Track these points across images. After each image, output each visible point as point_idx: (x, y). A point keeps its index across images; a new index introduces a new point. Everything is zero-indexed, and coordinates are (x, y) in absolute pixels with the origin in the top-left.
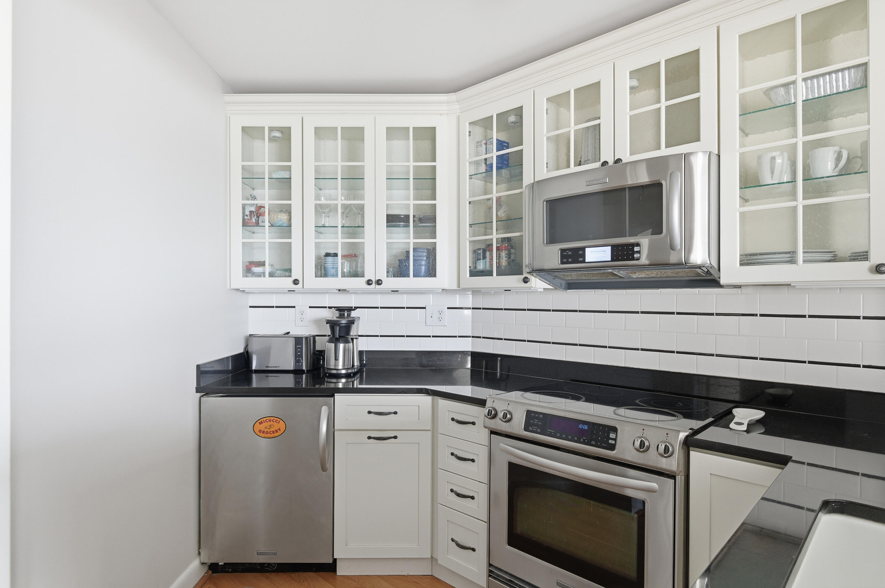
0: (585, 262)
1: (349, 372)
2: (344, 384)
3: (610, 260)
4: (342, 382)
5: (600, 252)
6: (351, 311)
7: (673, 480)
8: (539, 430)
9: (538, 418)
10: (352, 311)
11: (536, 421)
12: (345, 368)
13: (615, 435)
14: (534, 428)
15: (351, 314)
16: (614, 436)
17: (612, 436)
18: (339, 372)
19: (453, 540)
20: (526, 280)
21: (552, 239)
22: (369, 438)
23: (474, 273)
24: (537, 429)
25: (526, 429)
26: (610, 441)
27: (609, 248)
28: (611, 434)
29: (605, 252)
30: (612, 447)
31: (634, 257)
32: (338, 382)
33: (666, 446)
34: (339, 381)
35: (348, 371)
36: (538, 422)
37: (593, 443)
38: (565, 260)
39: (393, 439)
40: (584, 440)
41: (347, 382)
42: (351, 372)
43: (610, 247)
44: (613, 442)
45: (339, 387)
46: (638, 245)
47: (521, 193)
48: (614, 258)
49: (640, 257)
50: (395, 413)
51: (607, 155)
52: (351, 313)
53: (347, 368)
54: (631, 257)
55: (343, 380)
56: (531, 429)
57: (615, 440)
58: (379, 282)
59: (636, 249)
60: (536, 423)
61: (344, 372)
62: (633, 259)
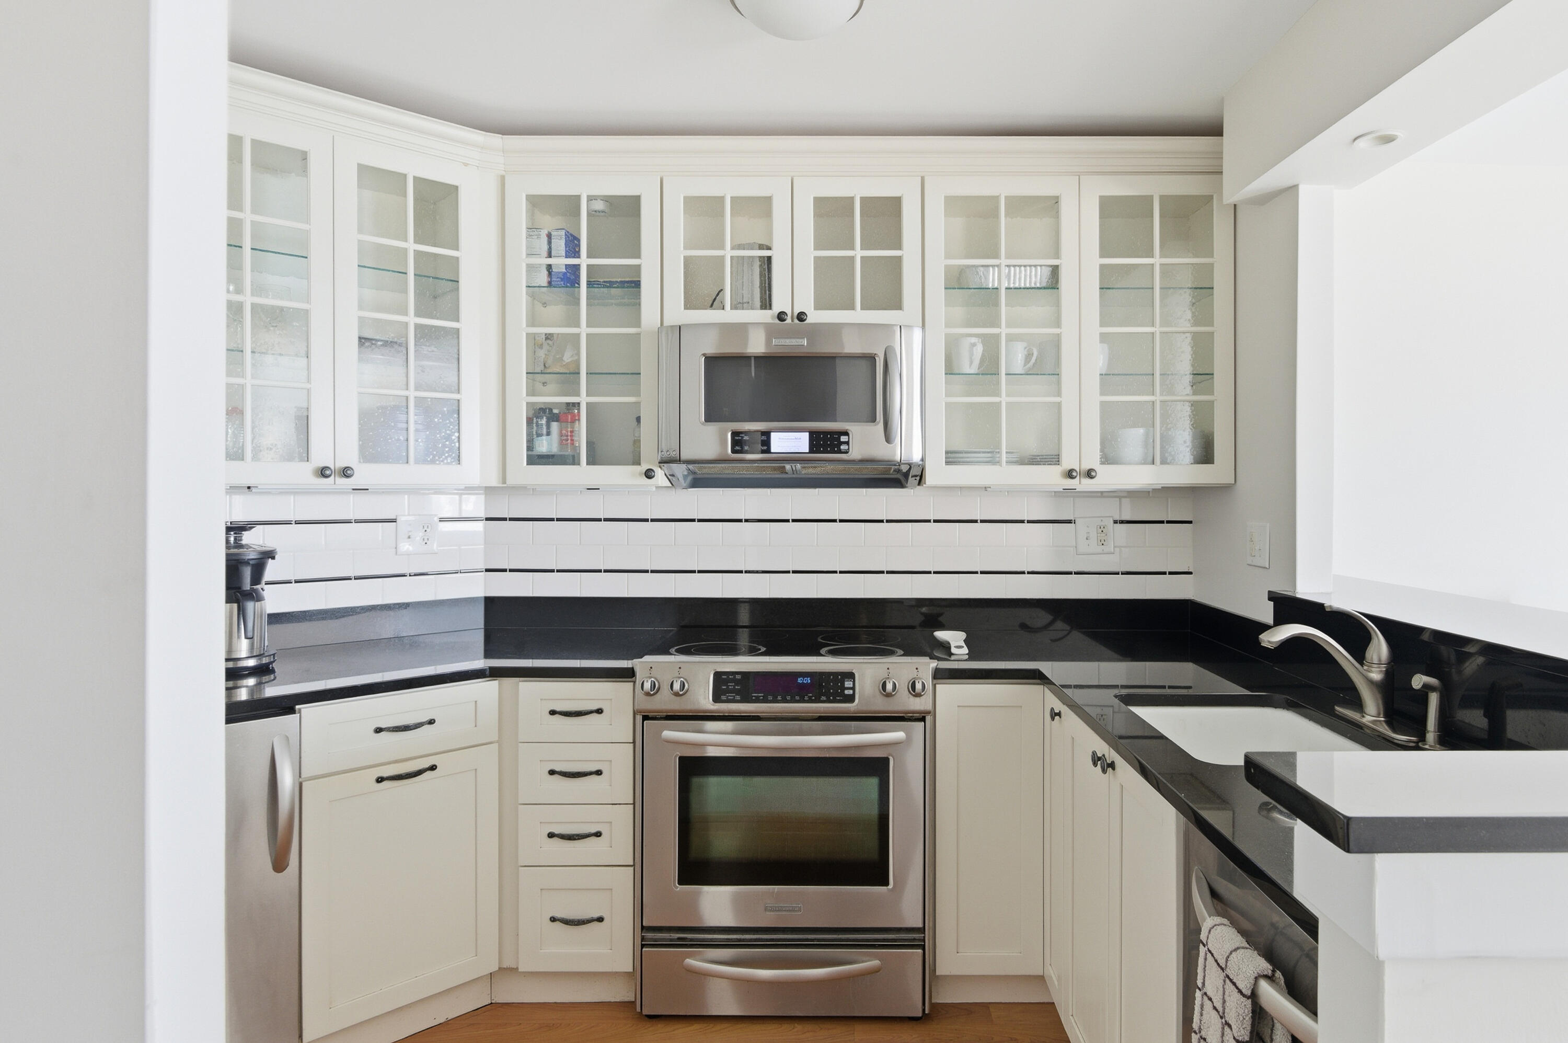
0: (770, 453)
1: (264, 662)
2: (252, 690)
3: (808, 451)
4: (247, 686)
5: (793, 440)
6: (242, 531)
7: (923, 723)
8: (738, 698)
9: (734, 680)
10: (243, 533)
11: (731, 686)
12: (255, 654)
13: (852, 683)
14: (730, 696)
15: (243, 538)
16: (850, 684)
17: (848, 684)
18: (239, 666)
19: (553, 919)
20: (649, 474)
21: (712, 416)
22: (380, 780)
23: (535, 459)
24: (734, 696)
25: (716, 699)
26: (847, 692)
27: (806, 436)
28: (846, 683)
29: (799, 440)
30: (851, 699)
31: (840, 450)
32: (236, 687)
33: (922, 682)
34: (239, 685)
35: (260, 659)
36: (734, 686)
37: (823, 698)
38: (737, 448)
39: (428, 773)
40: (810, 698)
41: (259, 684)
42: (267, 661)
43: (808, 433)
44: (851, 692)
45: (239, 699)
46: (846, 433)
47: (637, 334)
48: (814, 447)
49: (849, 449)
50: (431, 722)
51: (780, 303)
52: (242, 536)
53: (258, 654)
54: (836, 449)
55: (251, 682)
56: (723, 698)
57: (853, 688)
58: (346, 472)
59: (844, 439)
60: (732, 687)
61: (251, 663)
62: (840, 452)
